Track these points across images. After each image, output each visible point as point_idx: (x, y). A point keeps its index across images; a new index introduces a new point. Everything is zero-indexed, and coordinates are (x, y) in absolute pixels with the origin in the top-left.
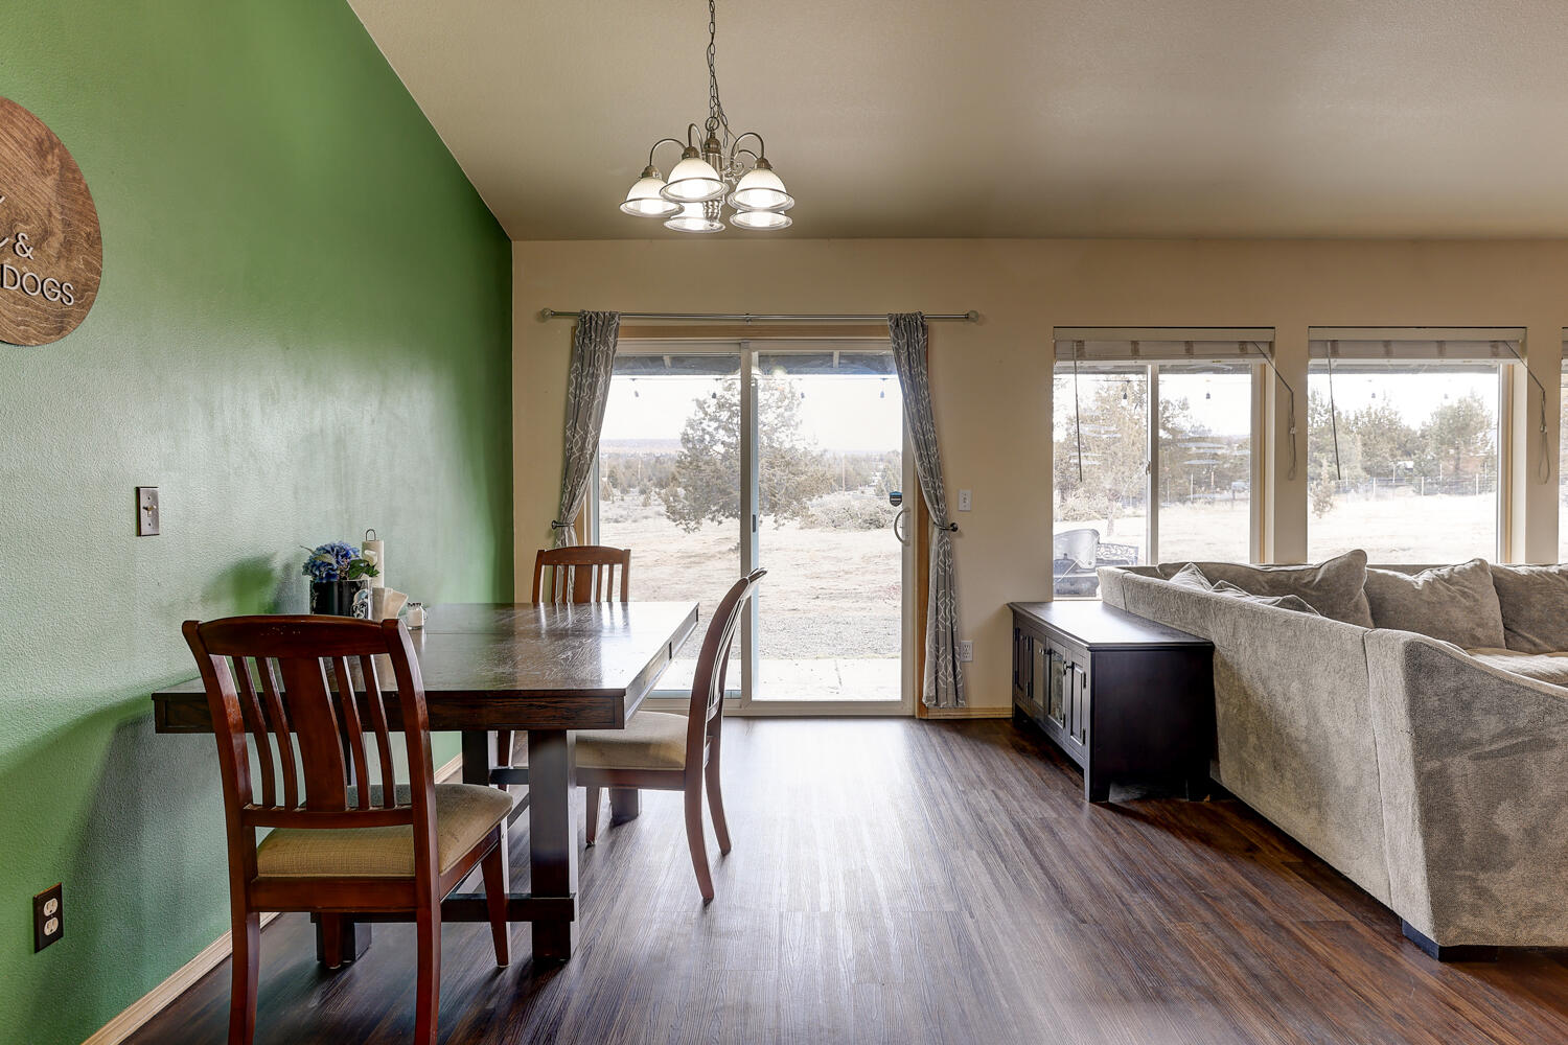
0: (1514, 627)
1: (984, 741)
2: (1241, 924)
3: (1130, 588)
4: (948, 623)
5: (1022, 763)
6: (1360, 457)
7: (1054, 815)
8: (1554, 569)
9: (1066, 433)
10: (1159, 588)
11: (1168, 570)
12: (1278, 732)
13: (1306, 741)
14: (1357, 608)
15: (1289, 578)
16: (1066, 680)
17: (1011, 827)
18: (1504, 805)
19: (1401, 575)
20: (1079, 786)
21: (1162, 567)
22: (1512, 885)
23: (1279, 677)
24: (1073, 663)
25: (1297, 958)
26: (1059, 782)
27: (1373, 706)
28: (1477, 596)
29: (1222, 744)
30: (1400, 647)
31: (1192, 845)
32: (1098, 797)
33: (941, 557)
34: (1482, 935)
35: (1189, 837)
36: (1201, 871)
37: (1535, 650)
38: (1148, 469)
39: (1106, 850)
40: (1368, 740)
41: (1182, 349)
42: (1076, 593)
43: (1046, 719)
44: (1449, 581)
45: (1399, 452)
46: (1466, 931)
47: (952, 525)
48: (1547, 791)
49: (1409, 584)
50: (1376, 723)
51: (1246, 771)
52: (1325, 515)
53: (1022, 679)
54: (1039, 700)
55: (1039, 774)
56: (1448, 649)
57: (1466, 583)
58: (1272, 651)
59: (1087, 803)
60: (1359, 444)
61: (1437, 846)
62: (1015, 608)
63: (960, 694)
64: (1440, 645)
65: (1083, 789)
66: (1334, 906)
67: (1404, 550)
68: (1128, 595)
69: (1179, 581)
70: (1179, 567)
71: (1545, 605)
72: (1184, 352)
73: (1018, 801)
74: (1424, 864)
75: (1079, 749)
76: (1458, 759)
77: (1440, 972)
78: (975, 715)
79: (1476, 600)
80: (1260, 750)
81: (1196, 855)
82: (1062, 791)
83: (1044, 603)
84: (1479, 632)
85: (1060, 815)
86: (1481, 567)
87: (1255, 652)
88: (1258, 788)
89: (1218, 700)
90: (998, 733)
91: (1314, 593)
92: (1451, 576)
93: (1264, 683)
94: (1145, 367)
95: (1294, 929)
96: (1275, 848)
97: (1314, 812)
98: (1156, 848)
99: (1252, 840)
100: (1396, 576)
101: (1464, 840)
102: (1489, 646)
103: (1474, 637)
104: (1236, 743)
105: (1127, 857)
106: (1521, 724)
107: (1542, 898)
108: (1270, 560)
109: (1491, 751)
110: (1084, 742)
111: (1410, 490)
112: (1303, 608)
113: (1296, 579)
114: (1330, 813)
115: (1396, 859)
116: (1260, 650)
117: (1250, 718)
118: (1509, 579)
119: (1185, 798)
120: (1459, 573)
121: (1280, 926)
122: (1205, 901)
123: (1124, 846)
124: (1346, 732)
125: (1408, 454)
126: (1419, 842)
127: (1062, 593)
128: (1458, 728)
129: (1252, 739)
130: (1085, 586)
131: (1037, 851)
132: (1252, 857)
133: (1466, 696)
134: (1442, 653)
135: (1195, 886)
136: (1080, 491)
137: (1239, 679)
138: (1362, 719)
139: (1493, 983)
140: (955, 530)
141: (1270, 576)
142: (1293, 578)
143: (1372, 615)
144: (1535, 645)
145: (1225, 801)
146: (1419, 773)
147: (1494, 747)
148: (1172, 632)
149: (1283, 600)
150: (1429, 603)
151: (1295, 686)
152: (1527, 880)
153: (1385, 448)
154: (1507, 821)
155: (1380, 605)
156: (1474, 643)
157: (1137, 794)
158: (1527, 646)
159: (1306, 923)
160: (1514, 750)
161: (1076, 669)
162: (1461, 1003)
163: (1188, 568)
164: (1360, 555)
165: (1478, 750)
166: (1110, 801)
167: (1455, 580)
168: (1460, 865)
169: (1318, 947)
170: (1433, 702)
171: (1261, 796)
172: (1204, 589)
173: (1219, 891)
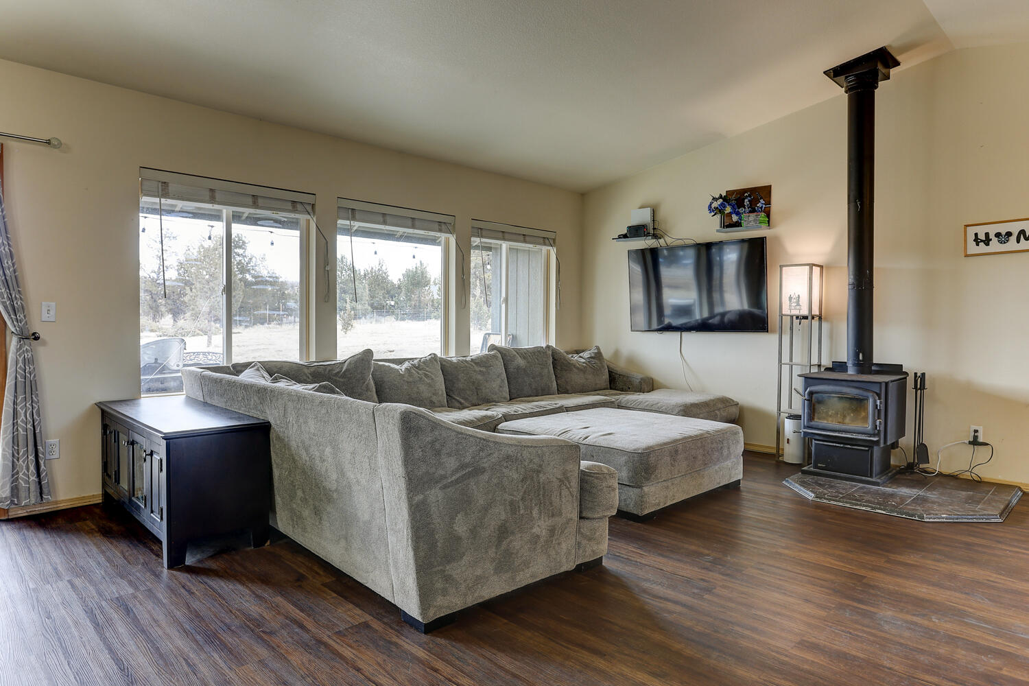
0: (451, 394)
1: (67, 532)
2: (290, 650)
3: (207, 383)
4: (29, 426)
5: (106, 545)
6: (367, 298)
7: (131, 591)
8: (468, 359)
9: (177, 273)
10: (229, 383)
11: (239, 368)
12: (317, 485)
13: (336, 490)
14: (368, 389)
15: (325, 370)
16: (146, 466)
17: (82, 615)
18: (459, 516)
19: (392, 365)
20: (159, 555)
21: (234, 366)
22: (464, 569)
23: (317, 444)
24: (152, 451)
25: (332, 668)
26: (140, 557)
27: (381, 461)
28: (433, 377)
29: (278, 500)
30: (397, 416)
31: (253, 588)
32: (176, 562)
33: (20, 364)
34: (448, 607)
35: (252, 581)
36: (259, 611)
37: (462, 407)
38: (224, 290)
39: (178, 614)
40: (378, 485)
41: (250, 200)
42: (165, 390)
43: (130, 500)
44: (417, 367)
45: (387, 296)
46: (440, 607)
47: (34, 334)
48: (481, 502)
49: (397, 370)
50: (382, 473)
51: (296, 518)
52: (348, 332)
53: (110, 468)
54: (124, 485)
55: (122, 553)
56: (427, 414)
57: (427, 369)
58: (312, 426)
59: (165, 570)
60: (367, 290)
61: (422, 554)
62: (102, 407)
63: (45, 490)
64: (422, 412)
65: (162, 558)
66: (358, 611)
67: (391, 351)
68: (205, 389)
69: (247, 377)
70: (247, 365)
71: (465, 380)
72: (251, 203)
73: (95, 585)
74: (414, 569)
75: (158, 525)
76: (433, 491)
77: (425, 643)
78: (63, 506)
79: (432, 379)
80: (304, 500)
81: (257, 596)
82: (143, 564)
83: (132, 400)
84: (434, 399)
85: (136, 588)
86: (434, 358)
87: (300, 427)
88: (304, 530)
89: (274, 466)
90: (85, 520)
91: (341, 380)
92: (419, 365)
93: (307, 450)
94: (220, 211)
95: (331, 642)
96: (317, 573)
97: (343, 543)
98: (224, 599)
99: (301, 571)
100: (390, 366)
101: (437, 546)
102: (440, 407)
103: (431, 402)
104: (288, 497)
105: (198, 616)
106: (467, 460)
107: (479, 572)
108: (313, 358)
109: (452, 482)
110: (162, 519)
111: (392, 318)
112: (333, 392)
113: (329, 371)
114: (353, 541)
115: (396, 568)
116: (303, 426)
117: (298, 477)
118: (448, 365)
119: (250, 546)
120: (424, 362)
121: (320, 642)
122: (263, 639)
123: (196, 605)
124: (363, 482)
125: (392, 297)
126: (411, 554)
127: (149, 390)
128: (433, 470)
129: (300, 493)
130: (172, 384)
131: (107, 635)
132: (300, 586)
133: (437, 446)
134: (424, 417)
135: (255, 627)
136: (188, 314)
137: (289, 449)
138: (374, 470)
139: (456, 640)
140: (37, 338)
141: (312, 370)
142: (327, 370)
143: (376, 392)
144: (461, 403)
145: (281, 542)
146: (411, 506)
147: (454, 478)
148: (240, 416)
149: (320, 386)
150: (408, 382)
151: (328, 450)
152: (472, 563)
153: (380, 293)
154: (461, 527)
155: (381, 386)
156: (432, 406)
157: (210, 552)
158: (457, 405)
159: (339, 633)
160: (463, 478)
161: (155, 456)
162: (439, 665)
163: (253, 367)
164: (368, 353)
165: (445, 482)
166: (186, 563)
167: (421, 368)
168: (436, 563)
169: (347, 652)
170: (418, 453)
171: (306, 535)
172: (264, 381)
173: (275, 625)
